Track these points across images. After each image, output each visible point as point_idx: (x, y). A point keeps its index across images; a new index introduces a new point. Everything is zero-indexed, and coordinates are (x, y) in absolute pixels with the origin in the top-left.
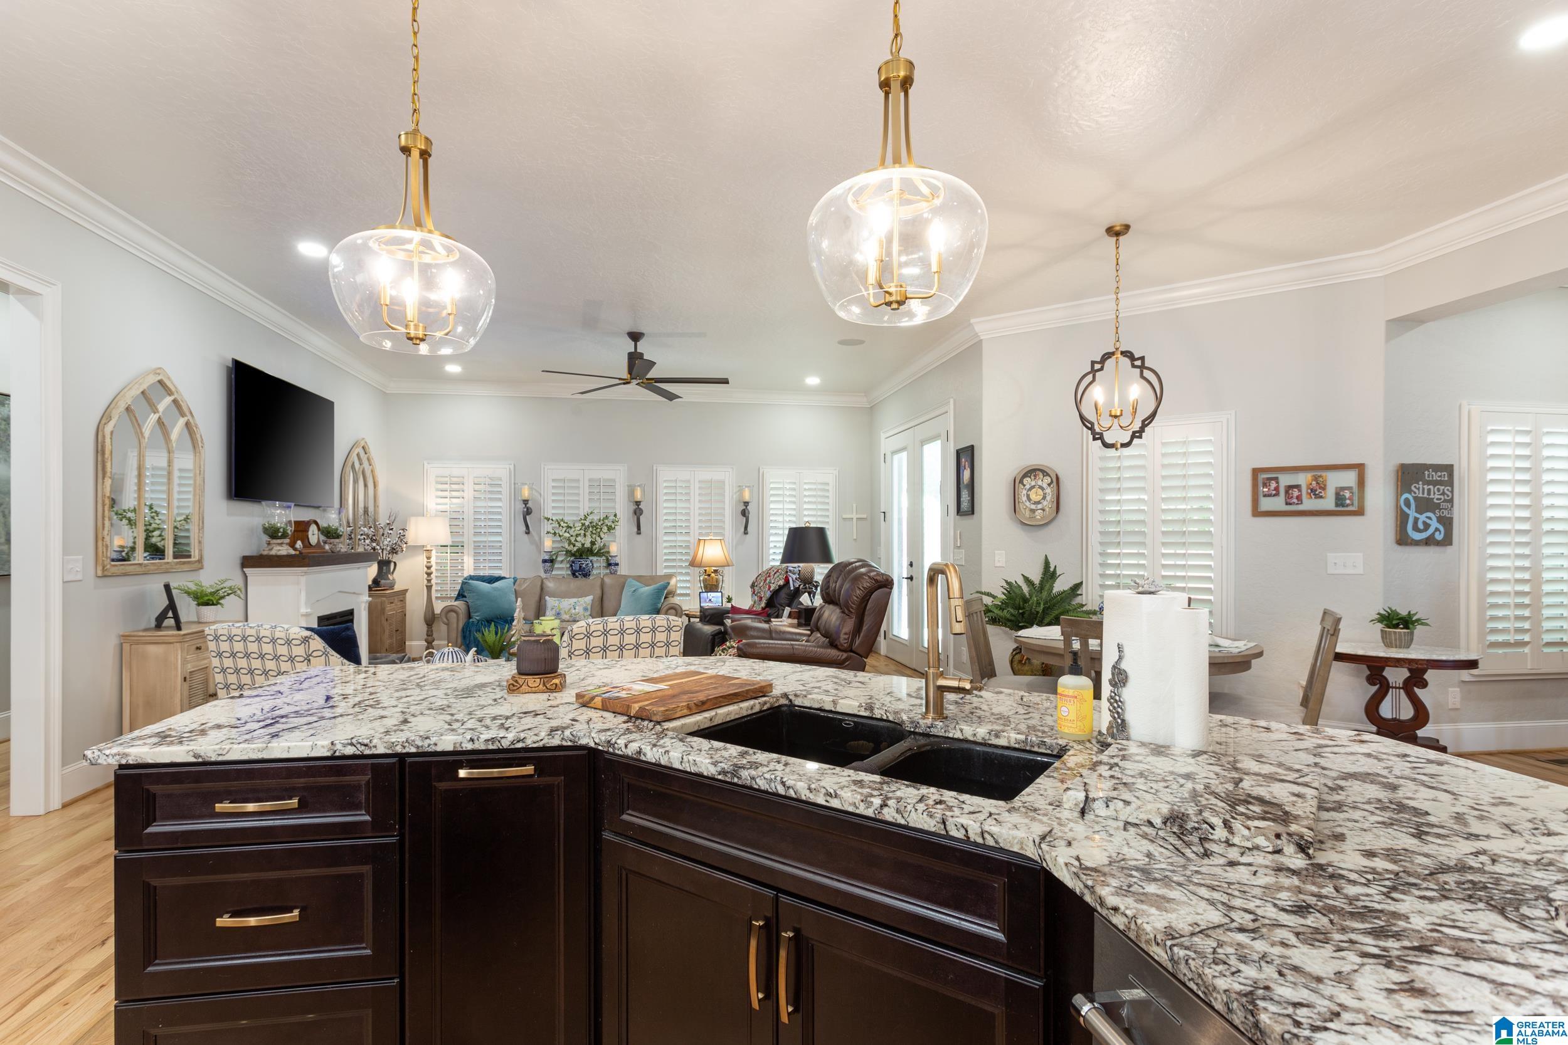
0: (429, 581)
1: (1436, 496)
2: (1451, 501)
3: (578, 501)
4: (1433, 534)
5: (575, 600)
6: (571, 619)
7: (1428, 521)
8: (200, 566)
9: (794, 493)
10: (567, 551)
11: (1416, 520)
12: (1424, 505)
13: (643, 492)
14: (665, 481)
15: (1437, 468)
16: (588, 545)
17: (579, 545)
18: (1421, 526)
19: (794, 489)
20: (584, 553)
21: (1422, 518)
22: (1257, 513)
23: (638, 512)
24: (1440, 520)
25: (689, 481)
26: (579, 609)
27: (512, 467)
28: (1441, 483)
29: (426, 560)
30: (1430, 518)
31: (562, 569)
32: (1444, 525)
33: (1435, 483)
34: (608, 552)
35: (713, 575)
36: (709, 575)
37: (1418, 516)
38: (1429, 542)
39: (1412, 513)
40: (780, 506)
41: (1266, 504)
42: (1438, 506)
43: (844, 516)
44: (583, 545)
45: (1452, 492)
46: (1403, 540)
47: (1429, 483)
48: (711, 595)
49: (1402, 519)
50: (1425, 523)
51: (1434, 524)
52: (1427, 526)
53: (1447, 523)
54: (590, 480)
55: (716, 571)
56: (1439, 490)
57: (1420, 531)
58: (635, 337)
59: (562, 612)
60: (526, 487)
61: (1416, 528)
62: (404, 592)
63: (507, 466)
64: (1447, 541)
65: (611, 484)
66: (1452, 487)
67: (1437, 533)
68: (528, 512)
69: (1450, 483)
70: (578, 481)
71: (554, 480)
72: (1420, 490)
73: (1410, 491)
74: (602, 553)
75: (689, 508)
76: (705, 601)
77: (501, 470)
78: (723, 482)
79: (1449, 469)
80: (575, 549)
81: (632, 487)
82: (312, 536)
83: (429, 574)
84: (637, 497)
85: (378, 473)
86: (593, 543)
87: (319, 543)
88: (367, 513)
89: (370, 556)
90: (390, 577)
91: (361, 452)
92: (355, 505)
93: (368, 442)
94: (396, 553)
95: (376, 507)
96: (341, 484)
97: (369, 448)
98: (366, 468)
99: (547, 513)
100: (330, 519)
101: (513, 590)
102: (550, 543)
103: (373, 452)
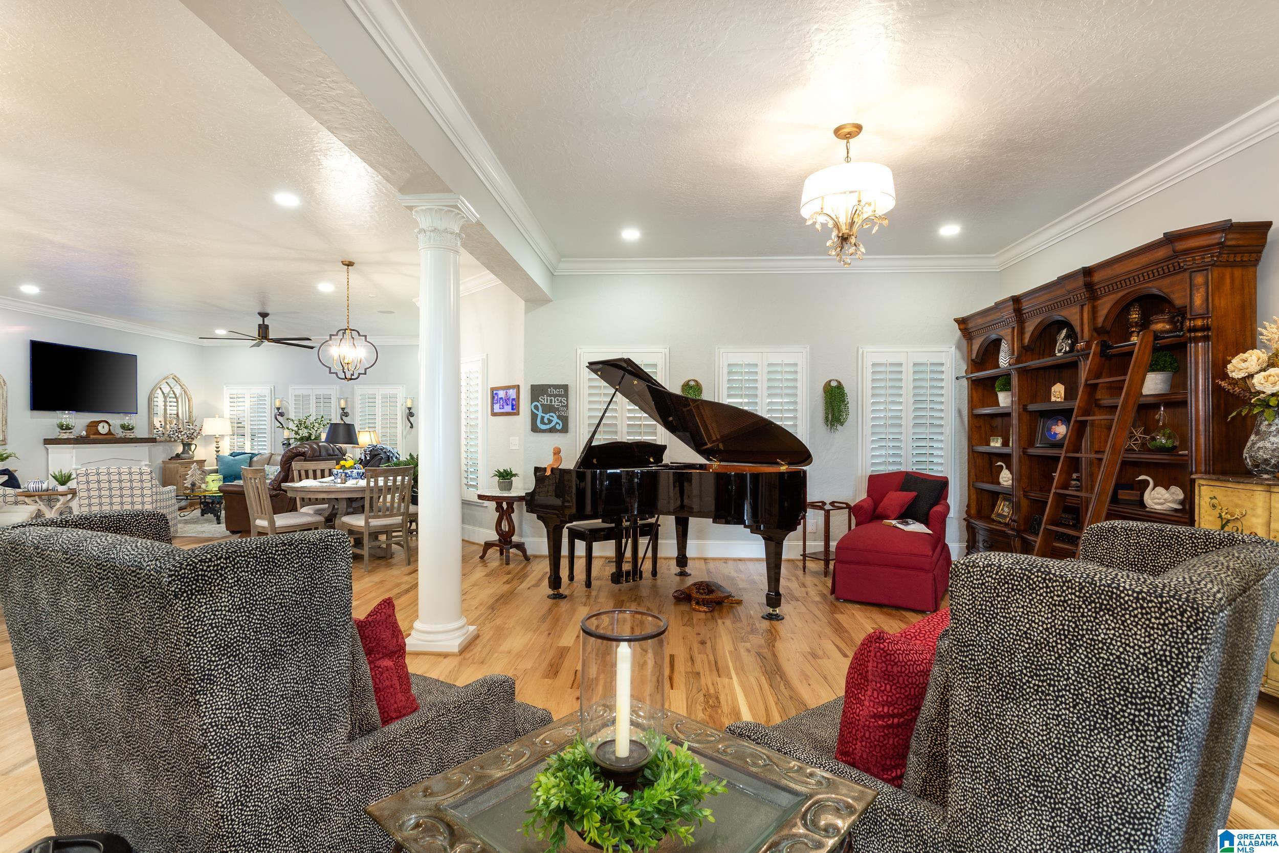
0: (217, 455)
1: (556, 403)
2: (567, 406)
3: (310, 408)
4: (555, 425)
7: (551, 418)
11: (543, 418)
12: (548, 409)
13: (347, 402)
15: (556, 387)
18: (546, 421)
21: (547, 416)
22: (494, 414)
23: (344, 415)
24: (559, 417)
25: (375, 395)
28: (559, 396)
30: (552, 417)
32: (562, 421)
33: (555, 396)
37: (543, 415)
38: (552, 430)
39: (540, 414)
41: (497, 409)
42: (557, 409)
45: (567, 401)
46: (535, 429)
47: (550, 396)
49: (534, 417)
50: (548, 419)
51: (555, 420)
52: (550, 421)
53: (565, 420)
54: (316, 395)
56: (558, 400)
57: (546, 424)
58: (264, 315)
60: (279, 400)
61: (543, 422)
62: (203, 460)
63: (269, 388)
64: (565, 430)
66: (567, 398)
67: (557, 426)
68: (280, 414)
69: (566, 395)
70: (310, 395)
71: (294, 396)
72: (545, 400)
73: (538, 401)
75: (375, 412)
78: (396, 395)
79: (565, 387)
81: (339, 399)
82: (103, 429)
83: (218, 452)
84: (343, 405)
85: (191, 392)
86: (310, 434)
87: (110, 433)
88: (177, 415)
89: (152, 440)
90: (191, 453)
91: (171, 381)
92: (165, 410)
93: (178, 376)
94: (193, 439)
95: (190, 412)
96: (150, 400)
97: (178, 379)
98: (178, 390)
99: (292, 416)
100: (127, 420)
101: (248, 461)
102: (286, 434)
103: (184, 381)
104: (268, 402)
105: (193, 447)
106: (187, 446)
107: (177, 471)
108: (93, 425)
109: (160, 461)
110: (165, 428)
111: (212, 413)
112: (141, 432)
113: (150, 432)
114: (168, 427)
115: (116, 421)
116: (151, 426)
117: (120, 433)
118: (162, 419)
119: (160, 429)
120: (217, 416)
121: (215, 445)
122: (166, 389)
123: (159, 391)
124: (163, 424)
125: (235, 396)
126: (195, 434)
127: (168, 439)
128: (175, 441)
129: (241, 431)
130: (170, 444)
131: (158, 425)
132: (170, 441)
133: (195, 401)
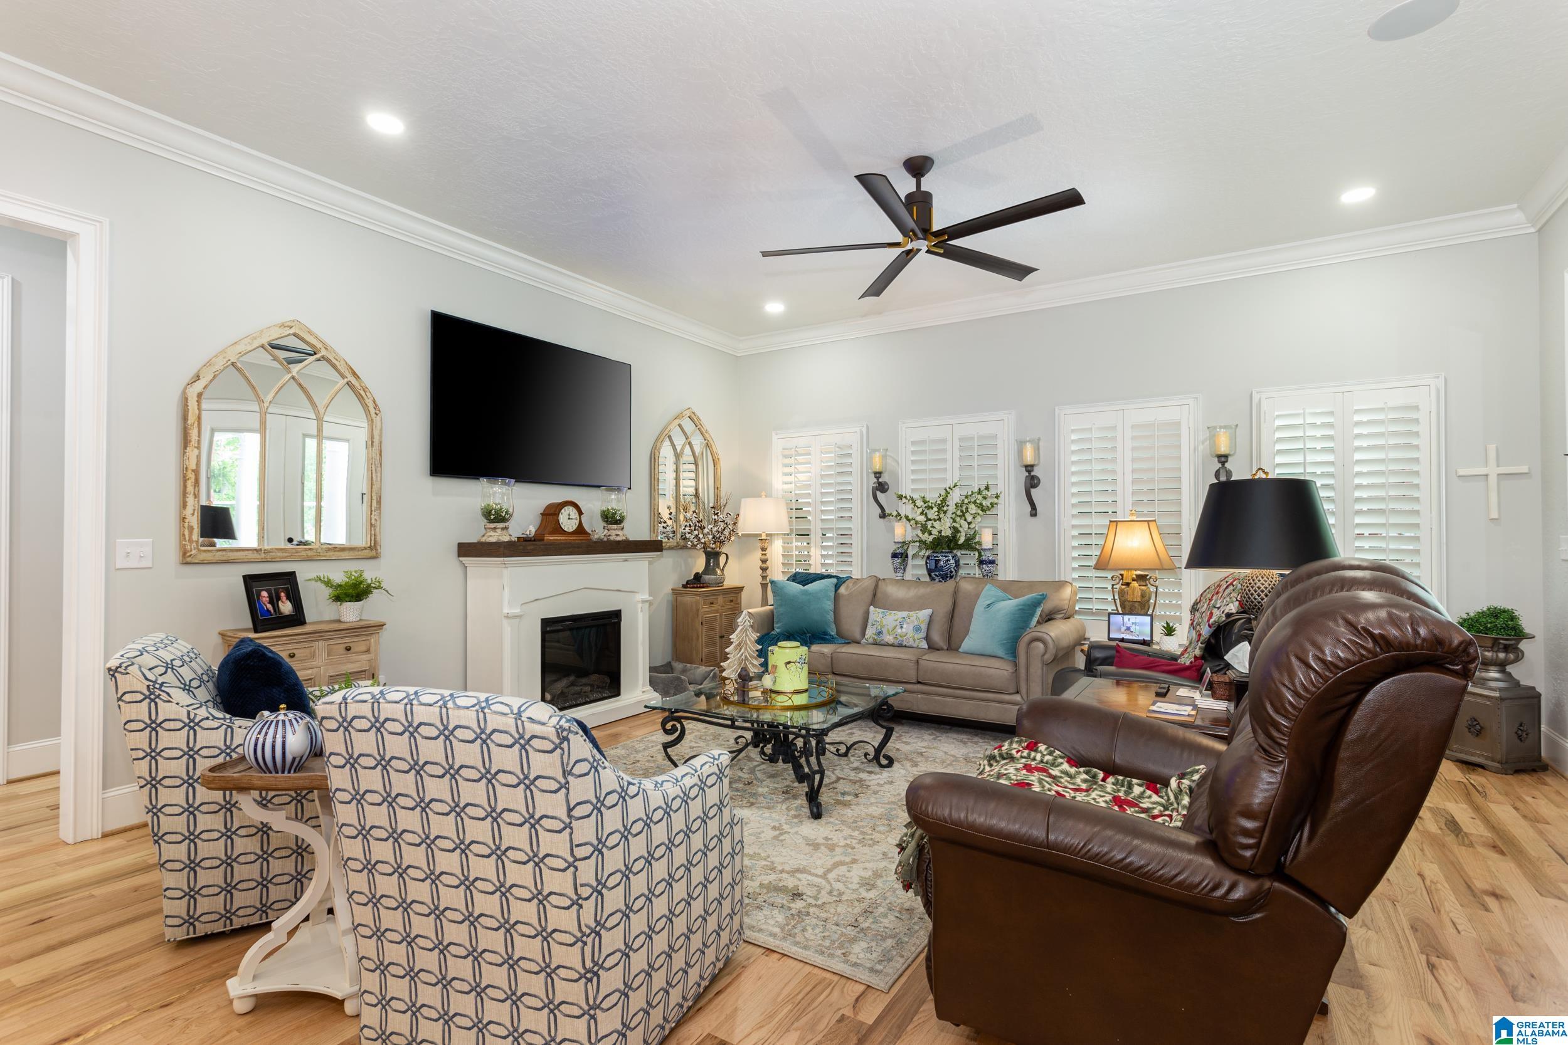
0: (764, 578)
3: (945, 470)
5: (904, 614)
6: (896, 642)
8: (373, 553)
9: (1331, 432)
10: (921, 541)
13: (1037, 450)
14: (1073, 431)
16: (947, 532)
17: (935, 532)
19: (1330, 425)
20: (947, 544)
23: (1032, 482)
25: (1114, 428)
26: (908, 629)
27: (864, 430)
29: (760, 552)
31: (917, 569)
34: (979, 543)
35: (1135, 584)
36: (1128, 584)
40: (1298, 458)
43: (1462, 472)
44: (940, 532)
48: (1130, 620)
54: (961, 439)
55: (1141, 578)
59: (885, 631)
60: (877, 454)
62: (739, 590)
63: (858, 429)
65: (989, 443)
68: (882, 487)
70: (944, 441)
71: (913, 443)
74: (970, 544)
75: (1114, 472)
76: (1119, 630)
77: (851, 436)
78: (1178, 424)
80: (931, 538)
81: (1021, 444)
82: (568, 520)
83: (764, 569)
84: (1029, 459)
85: (719, 448)
86: (956, 531)
87: (580, 530)
88: (697, 495)
89: (653, 546)
90: (719, 572)
91: (689, 426)
92: (677, 485)
93: (697, 413)
94: (722, 542)
95: (717, 489)
96: (654, 460)
97: (699, 419)
98: (698, 442)
99: (906, 489)
100: (612, 501)
101: (832, 594)
102: (901, 531)
103: (707, 424)
104: (855, 460)
105: (722, 559)
106: (712, 556)
107: (698, 610)
108: (551, 513)
109: (668, 589)
110: (676, 520)
111: (757, 489)
112: (636, 529)
113: (653, 529)
114: (682, 518)
115: (593, 502)
116: (655, 516)
117: (598, 530)
118: (672, 503)
119: (669, 522)
120: (763, 493)
121: (758, 554)
122: (679, 441)
123: (667, 443)
124: (673, 510)
125: (793, 452)
126: (726, 533)
127: (682, 543)
128: (694, 546)
129: (802, 526)
130: (685, 553)
131: (665, 514)
132: (685, 547)
133: (723, 465)
